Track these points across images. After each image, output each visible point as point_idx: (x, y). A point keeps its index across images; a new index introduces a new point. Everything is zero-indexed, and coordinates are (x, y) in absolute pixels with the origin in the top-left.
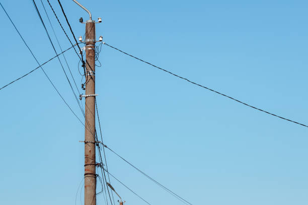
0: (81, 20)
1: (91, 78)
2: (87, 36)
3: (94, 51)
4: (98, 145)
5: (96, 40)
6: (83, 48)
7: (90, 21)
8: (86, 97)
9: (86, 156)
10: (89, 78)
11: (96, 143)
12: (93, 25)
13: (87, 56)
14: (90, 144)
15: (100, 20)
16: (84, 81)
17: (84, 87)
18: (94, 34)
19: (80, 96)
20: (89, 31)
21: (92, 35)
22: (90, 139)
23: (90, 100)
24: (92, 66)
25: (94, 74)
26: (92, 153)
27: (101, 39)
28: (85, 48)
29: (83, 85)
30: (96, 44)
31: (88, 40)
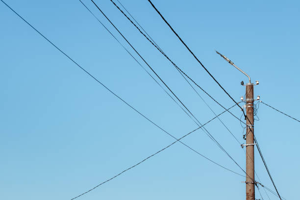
0: (242, 83)
1: (251, 130)
2: (247, 96)
3: (253, 108)
4: (256, 185)
5: (254, 99)
6: (244, 106)
7: (249, 84)
8: (247, 146)
9: (247, 194)
10: (249, 130)
11: (254, 183)
12: (252, 87)
13: (247, 113)
14: (250, 184)
15: (257, 83)
16: (245, 133)
17: (245, 137)
18: (253, 94)
19: (241, 145)
20: (248, 92)
21: (251, 95)
22: (250, 181)
23: (250, 148)
24: (251, 120)
25: (253, 127)
26: (252, 191)
27: (258, 98)
28: (245, 106)
29: (244, 136)
30: (255, 103)
31: (248, 100)
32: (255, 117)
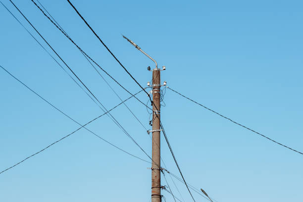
0: (149, 69)
1: (157, 116)
2: (154, 82)
3: (159, 94)
4: (162, 171)
5: (161, 84)
6: (150, 92)
7: (156, 69)
8: (153, 132)
9: (153, 181)
10: (155, 116)
11: (160, 170)
12: (158, 72)
13: (154, 98)
14: (156, 171)
15: (164, 68)
16: (151, 119)
17: (151, 123)
18: (159, 80)
19: (148, 131)
20: (155, 78)
21: (158, 81)
22: (156, 167)
23: (156, 134)
24: (157, 106)
25: (159, 113)
26: (158, 178)
27: (165, 84)
28: (152, 92)
29: (150, 122)
30: (161, 88)
31: (154, 85)
32: (161, 103)
